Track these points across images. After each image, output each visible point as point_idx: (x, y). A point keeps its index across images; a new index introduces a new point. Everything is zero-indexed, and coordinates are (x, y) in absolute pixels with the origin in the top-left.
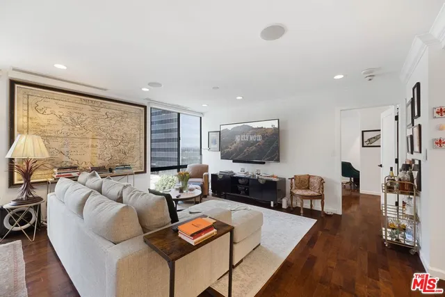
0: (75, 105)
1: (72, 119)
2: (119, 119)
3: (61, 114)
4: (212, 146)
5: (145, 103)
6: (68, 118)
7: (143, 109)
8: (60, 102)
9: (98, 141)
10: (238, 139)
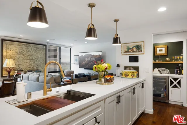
0: (20, 46)
1: (20, 52)
2: (36, 51)
3: (16, 50)
4: (75, 62)
5: (46, 44)
6: (18, 52)
7: (45, 46)
8: (16, 46)
9: (29, 60)
10: (86, 59)
